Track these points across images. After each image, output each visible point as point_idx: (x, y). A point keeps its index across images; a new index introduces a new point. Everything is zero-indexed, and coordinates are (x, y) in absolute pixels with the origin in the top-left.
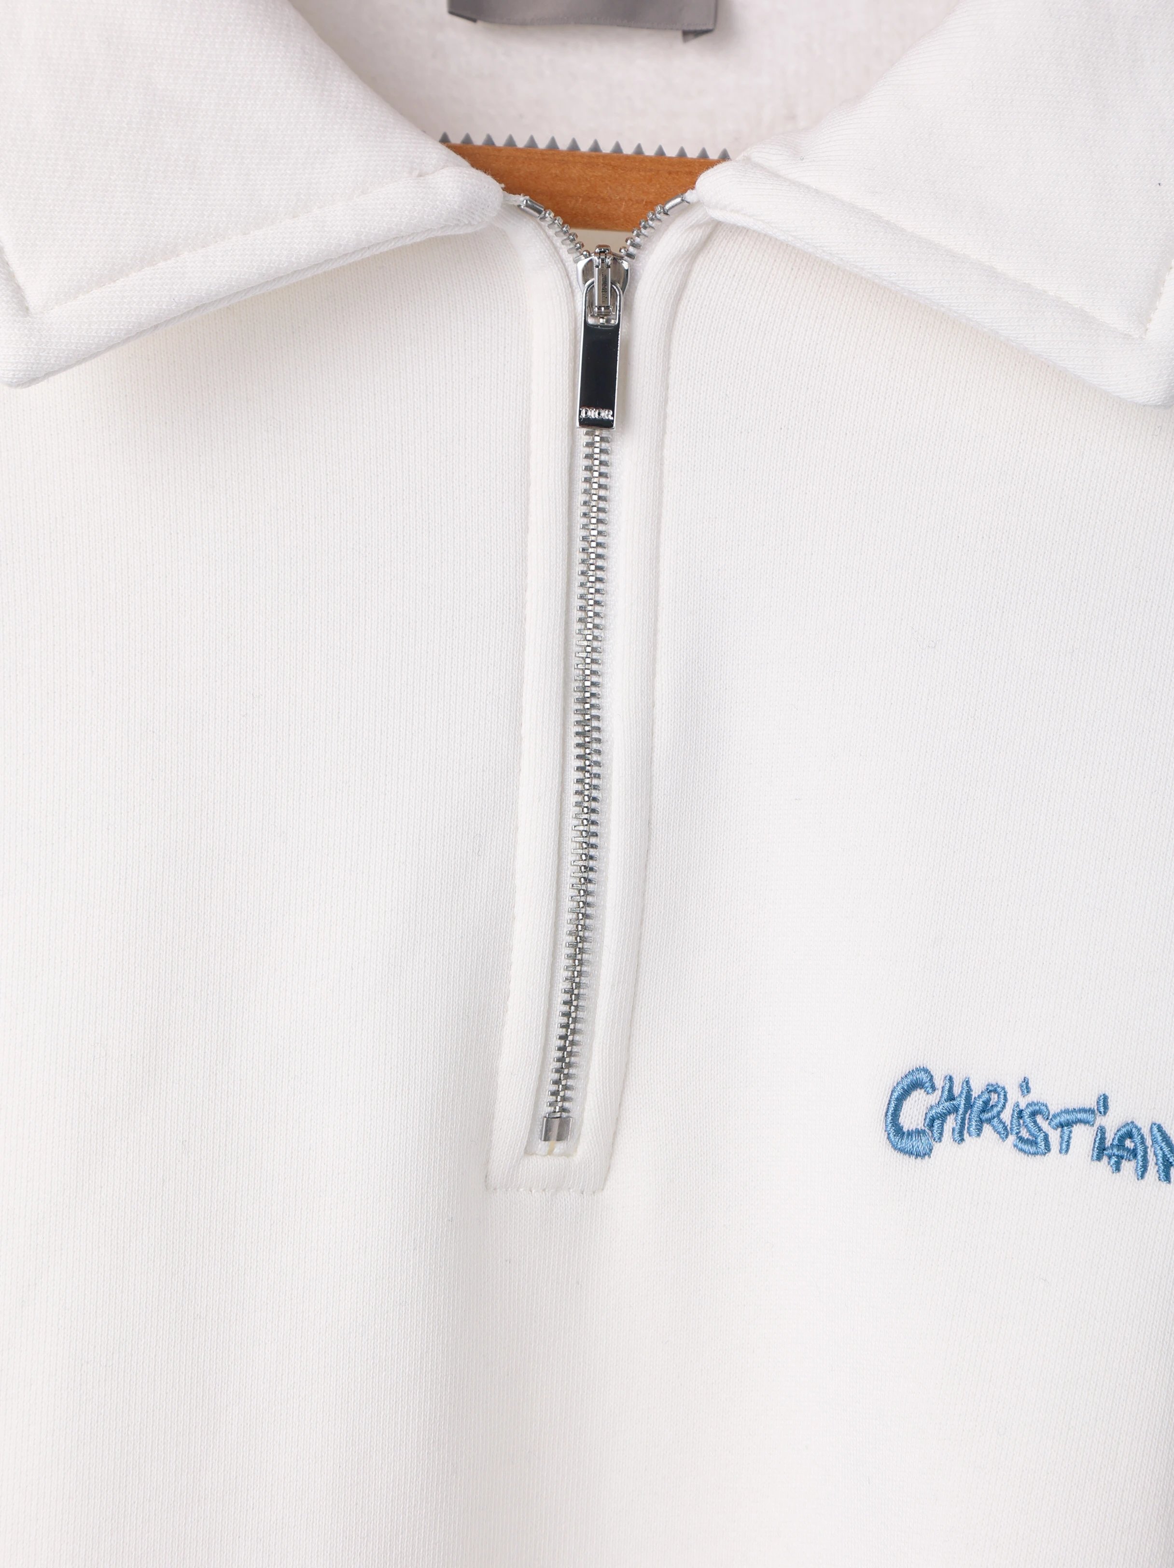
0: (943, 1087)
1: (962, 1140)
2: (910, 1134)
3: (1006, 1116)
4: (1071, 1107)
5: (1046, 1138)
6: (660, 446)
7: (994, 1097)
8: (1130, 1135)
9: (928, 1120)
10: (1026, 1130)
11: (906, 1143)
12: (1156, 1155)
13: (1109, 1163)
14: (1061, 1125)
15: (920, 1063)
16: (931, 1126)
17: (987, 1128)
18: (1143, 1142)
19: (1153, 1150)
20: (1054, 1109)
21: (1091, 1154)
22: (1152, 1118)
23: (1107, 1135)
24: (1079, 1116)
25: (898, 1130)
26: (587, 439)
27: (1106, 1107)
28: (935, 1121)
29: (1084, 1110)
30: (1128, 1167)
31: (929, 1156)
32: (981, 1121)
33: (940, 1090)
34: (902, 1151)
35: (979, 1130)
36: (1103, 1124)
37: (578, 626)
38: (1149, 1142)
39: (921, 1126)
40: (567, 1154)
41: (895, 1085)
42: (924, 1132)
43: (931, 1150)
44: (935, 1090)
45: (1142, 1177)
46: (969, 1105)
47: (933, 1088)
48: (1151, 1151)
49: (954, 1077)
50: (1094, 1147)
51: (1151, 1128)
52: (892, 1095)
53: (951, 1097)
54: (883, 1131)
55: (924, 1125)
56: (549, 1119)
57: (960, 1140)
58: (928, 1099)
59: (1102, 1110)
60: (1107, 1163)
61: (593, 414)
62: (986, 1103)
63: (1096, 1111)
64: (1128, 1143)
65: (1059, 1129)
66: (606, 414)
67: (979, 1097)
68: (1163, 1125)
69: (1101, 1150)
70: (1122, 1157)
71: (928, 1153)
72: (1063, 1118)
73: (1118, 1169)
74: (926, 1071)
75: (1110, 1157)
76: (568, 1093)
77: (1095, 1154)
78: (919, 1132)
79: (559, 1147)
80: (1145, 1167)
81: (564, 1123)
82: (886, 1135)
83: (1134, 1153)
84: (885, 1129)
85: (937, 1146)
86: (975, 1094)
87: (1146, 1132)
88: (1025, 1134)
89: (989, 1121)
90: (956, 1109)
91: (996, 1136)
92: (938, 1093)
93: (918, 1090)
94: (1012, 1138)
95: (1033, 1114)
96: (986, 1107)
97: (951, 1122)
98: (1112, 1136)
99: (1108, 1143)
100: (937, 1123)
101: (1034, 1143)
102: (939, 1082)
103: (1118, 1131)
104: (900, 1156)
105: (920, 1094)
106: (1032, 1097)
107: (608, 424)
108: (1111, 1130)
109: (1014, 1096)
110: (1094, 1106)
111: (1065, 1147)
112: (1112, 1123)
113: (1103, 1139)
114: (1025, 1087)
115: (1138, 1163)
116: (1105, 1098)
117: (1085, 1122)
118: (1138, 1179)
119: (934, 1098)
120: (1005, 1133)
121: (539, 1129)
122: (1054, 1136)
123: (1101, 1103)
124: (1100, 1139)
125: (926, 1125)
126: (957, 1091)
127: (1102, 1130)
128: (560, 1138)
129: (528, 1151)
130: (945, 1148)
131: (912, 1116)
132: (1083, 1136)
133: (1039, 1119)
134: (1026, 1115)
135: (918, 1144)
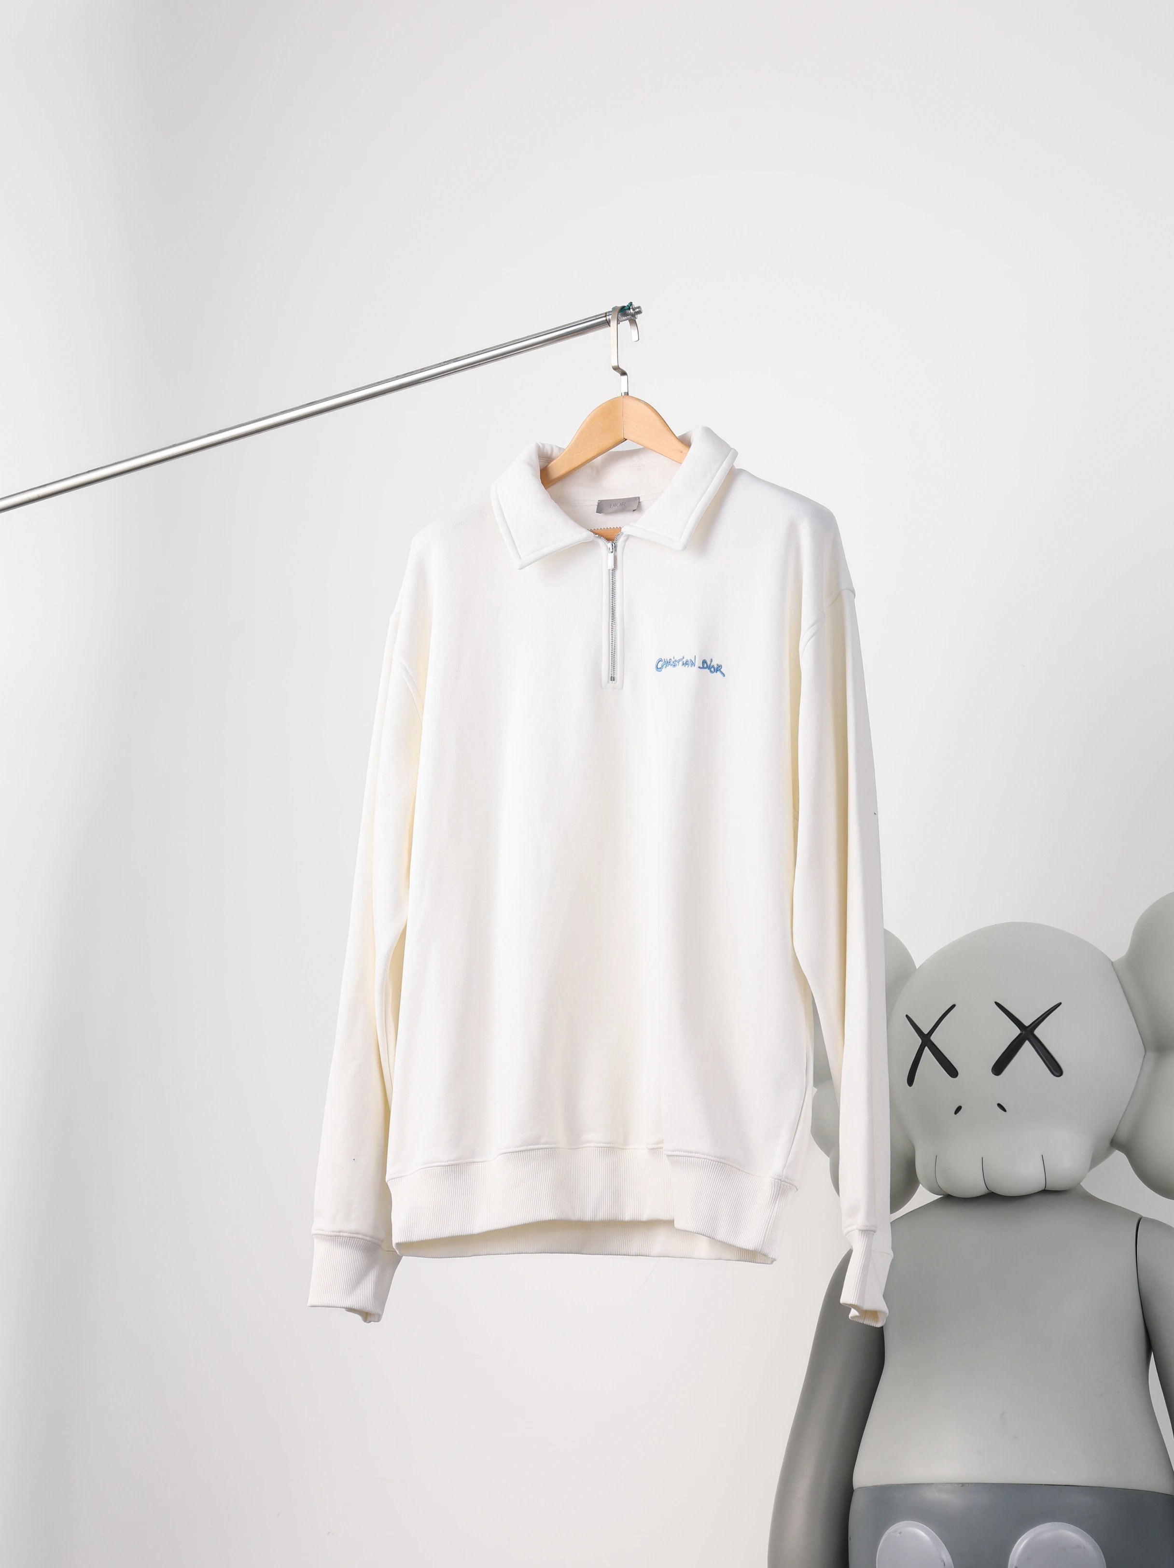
1: (666, 667)
3: (671, 663)
4: (680, 659)
6: (623, 571)
7: (670, 660)
8: (687, 662)
11: (658, 670)
15: (660, 657)
18: (689, 662)
20: (677, 660)
25: (657, 668)
30: (687, 666)
35: (668, 665)
37: (611, 600)
40: (614, 683)
45: (689, 668)
46: (667, 663)
71: (661, 671)
72: (679, 661)
73: (685, 667)
76: (614, 673)
78: (660, 668)
80: (689, 666)
81: (614, 678)
83: (687, 664)
85: (662, 669)
86: (668, 661)
87: (689, 660)
90: (665, 663)
94: (672, 666)
100: (663, 666)
101: (675, 666)
102: (663, 660)
104: (658, 671)
111: (679, 665)
112: (684, 660)
113: (684, 663)
114: (674, 658)
117: (681, 661)
119: (662, 662)
120: (670, 665)
121: (610, 679)
122: (677, 664)
126: (665, 661)
128: (614, 680)
130: (664, 669)
131: (659, 666)
132: (681, 663)
133: (676, 662)
134: (674, 662)
135: (659, 670)
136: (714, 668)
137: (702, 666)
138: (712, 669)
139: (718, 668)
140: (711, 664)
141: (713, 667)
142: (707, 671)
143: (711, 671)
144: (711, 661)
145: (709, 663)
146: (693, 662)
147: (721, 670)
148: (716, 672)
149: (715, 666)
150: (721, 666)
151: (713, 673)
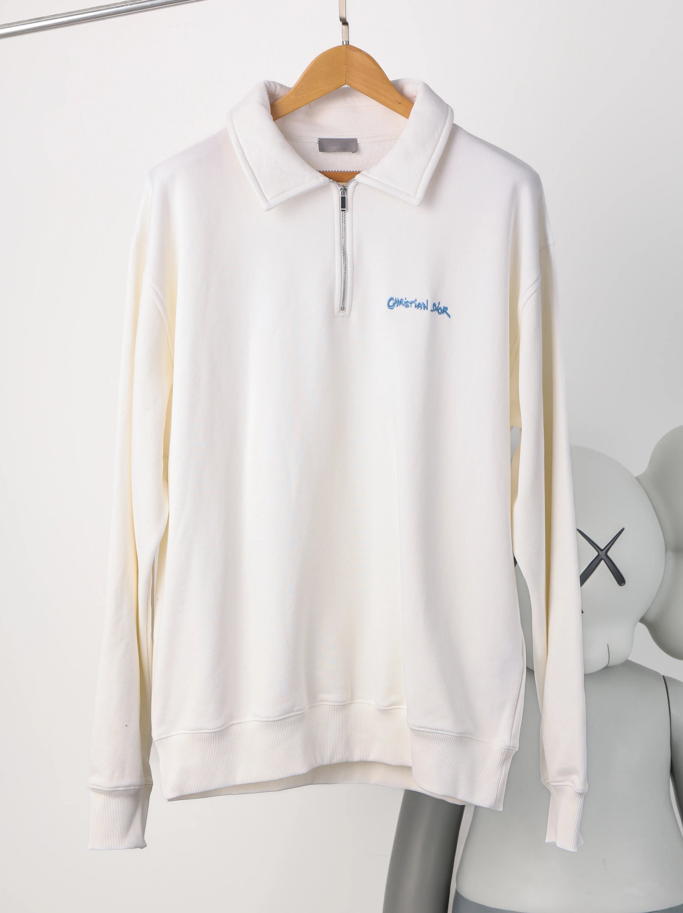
1: (398, 306)
2: (391, 306)
3: (403, 303)
4: (412, 301)
5: (409, 305)
6: (352, 213)
7: (402, 300)
8: (419, 304)
11: (390, 307)
12: (423, 307)
14: (410, 303)
15: (392, 297)
16: (393, 305)
17: (401, 305)
18: (421, 305)
20: (409, 302)
21: (414, 307)
22: (422, 301)
24: (413, 302)
25: (389, 306)
26: (342, 212)
27: (416, 300)
28: (394, 304)
29: (413, 301)
32: (400, 304)
34: (390, 308)
35: (400, 305)
37: (342, 239)
38: (422, 305)
40: (344, 312)
45: (421, 309)
46: (398, 302)
47: (394, 300)
49: (396, 298)
52: (388, 301)
53: (396, 301)
54: (387, 306)
56: (342, 308)
58: (393, 301)
60: (416, 308)
61: (343, 209)
62: (401, 301)
64: (419, 305)
66: (345, 209)
68: (424, 302)
69: (416, 306)
70: (418, 307)
71: (393, 309)
72: (411, 303)
73: (418, 309)
74: (393, 297)
76: (344, 304)
78: (392, 306)
79: (343, 311)
80: (421, 308)
81: (344, 308)
83: (420, 306)
85: (394, 308)
86: (399, 300)
87: (421, 303)
88: (406, 305)
89: (401, 304)
90: (397, 302)
94: (404, 306)
95: (407, 302)
96: (401, 302)
97: (396, 304)
99: (417, 305)
100: (394, 305)
101: (407, 306)
102: (394, 299)
104: (389, 309)
106: (407, 300)
107: (345, 210)
108: (417, 304)
109: (404, 300)
111: (411, 306)
112: (417, 303)
113: (416, 305)
114: (406, 299)
116: (416, 299)
117: (414, 303)
119: (394, 301)
120: (403, 305)
121: (340, 309)
122: (410, 305)
126: (397, 300)
127: (416, 304)
129: (339, 312)
130: (395, 308)
131: (391, 304)
132: (413, 305)
133: (408, 303)
134: (406, 302)
135: (391, 307)
136: (441, 310)
137: (432, 309)
138: (440, 311)
139: (444, 310)
140: (438, 306)
141: (440, 308)
142: (436, 312)
143: (439, 313)
144: (439, 303)
145: (437, 306)
146: (426, 305)
147: (447, 311)
148: (443, 314)
149: (442, 308)
150: (447, 308)
151: (441, 314)
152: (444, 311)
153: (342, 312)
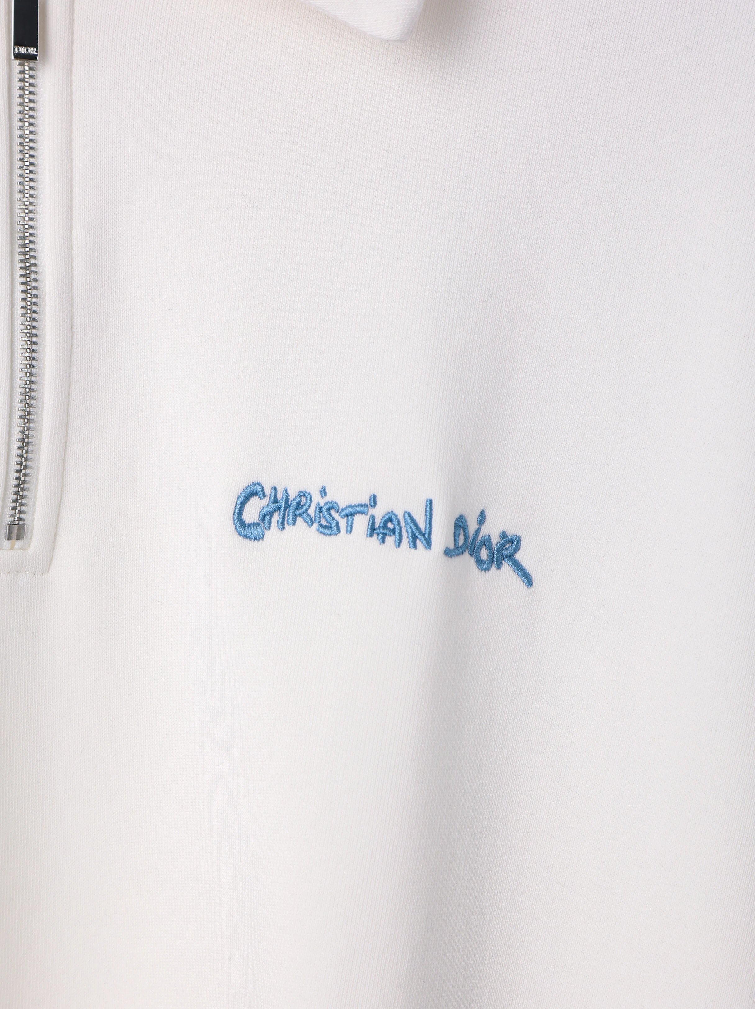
0: (270, 495)
1: (284, 528)
2: (250, 526)
3: (312, 511)
4: (353, 503)
5: (337, 524)
6: (70, 73)
7: (304, 499)
8: (390, 520)
9: (261, 516)
10: (324, 519)
11: (247, 532)
12: (407, 532)
13: (378, 538)
14: (347, 516)
15: (255, 480)
16: (263, 520)
17: (299, 520)
18: (399, 524)
19: (405, 528)
20: (342, 505)
21: (366, 533)
22: (405, 508)
23: (376, 520)
24: (358, 509)
25: (242, 524)
26: (20, 68)
27: (375, 502)
28: (265, 517)
29: (361, 505)
30: (390, 540)
31: (263, 540)
32: (296, 516)
33: (269, 496)
34: (245, 536)
35: (295, 521)
36: (373, 513)
37: (18, 196)
38: (403, 524)
39: (256, 520)
40: (23, 549)
41: (239, 494)
42: (259, 524)
43: (263, 536)
44: (265, 497)
45: (399, 546)
46: (287, 506)
47: (264, 495)
48: (404, 530)
49: (277, 487)
50: (368, 529)
51: (404, 515)
52: (237, 501)
53: (276, 501)
54: (232, 525)
55: (259, 520)
56: (11, 526)
57: (282, 528)
58: (261, 503)
59: (373, 504)
60: (376, 538)
61: (23, 50)
62: (299, 503)
63: (369, 505)
64: (390, 525)
65: (346, 518)
66: (32, 51)
67: (294, 500)
68: (411, 513)
69: (372, 530)
70: (386, 534)
71: (261, 537)
72: (348, 511)
73: (383, 542)
74: (259, 484)
75: (378, 534)
76: (23, 508)
77: (369, 533)
78: (256, 524)
79: (18, 544)
80: (400, 540)
81: (21, 528)
82: (234, 527)
83: (393, 531)
84: (233, 523)
85: (267, 533)
86: (291, 498)
87: (401, 517)
88: (324, 522)
89: (300, 515)
90: (279, 509)
91: (305, 524)
92: (267, 498)
93: (254, 496)
94: (315, 525)
95: (329, 509)
96: (299, 506)
97: (276, 517)
98: (380, 521)
99: (377, 526)
100: (267, 518)
101: (329, 528)
102: (268, 491)
103: (383, 517)
104: (243, 539)
105: (255, 500)
106: (328, 499)
107: (33, 58)
108: (378, 517)
109: (317, 498)
110: (367, 502)
111: (350, 529)
112: (379, 513)
113: (373, 523)
114: (323, 492)
115: (396, 537)
116: (375, 497)
117: (362, 513)
118: (396, 548)
119: (265, 502)
120: (311, 522)
121: (4, 532)
122: (343, 523)
123: (372, 499)
124: (372, 523)
125: (260, 519)
126: (279, 496)
127: (373, 518)
128: (18, 538)
130: (273, 534)
131: (251, 514)
132: (360, 522)
133: (333, 512)
134: (324, 510)
135: (255, 532)
136: (490, 548)
137: (452, 546)
138: (484, 554)
139: (501, 548)
140: (478, 531)
141: (486, 542)
142: (467, 560)
143: (479, 562)
144: (482, 517)
145: (472, 527)
146: (422, 525)
147: (518, 556)
148: (499, 568)
149: (495, 540)
150: (519, 541)
151: (488, 569)
152: (505, 553)
153: (12, 548)
